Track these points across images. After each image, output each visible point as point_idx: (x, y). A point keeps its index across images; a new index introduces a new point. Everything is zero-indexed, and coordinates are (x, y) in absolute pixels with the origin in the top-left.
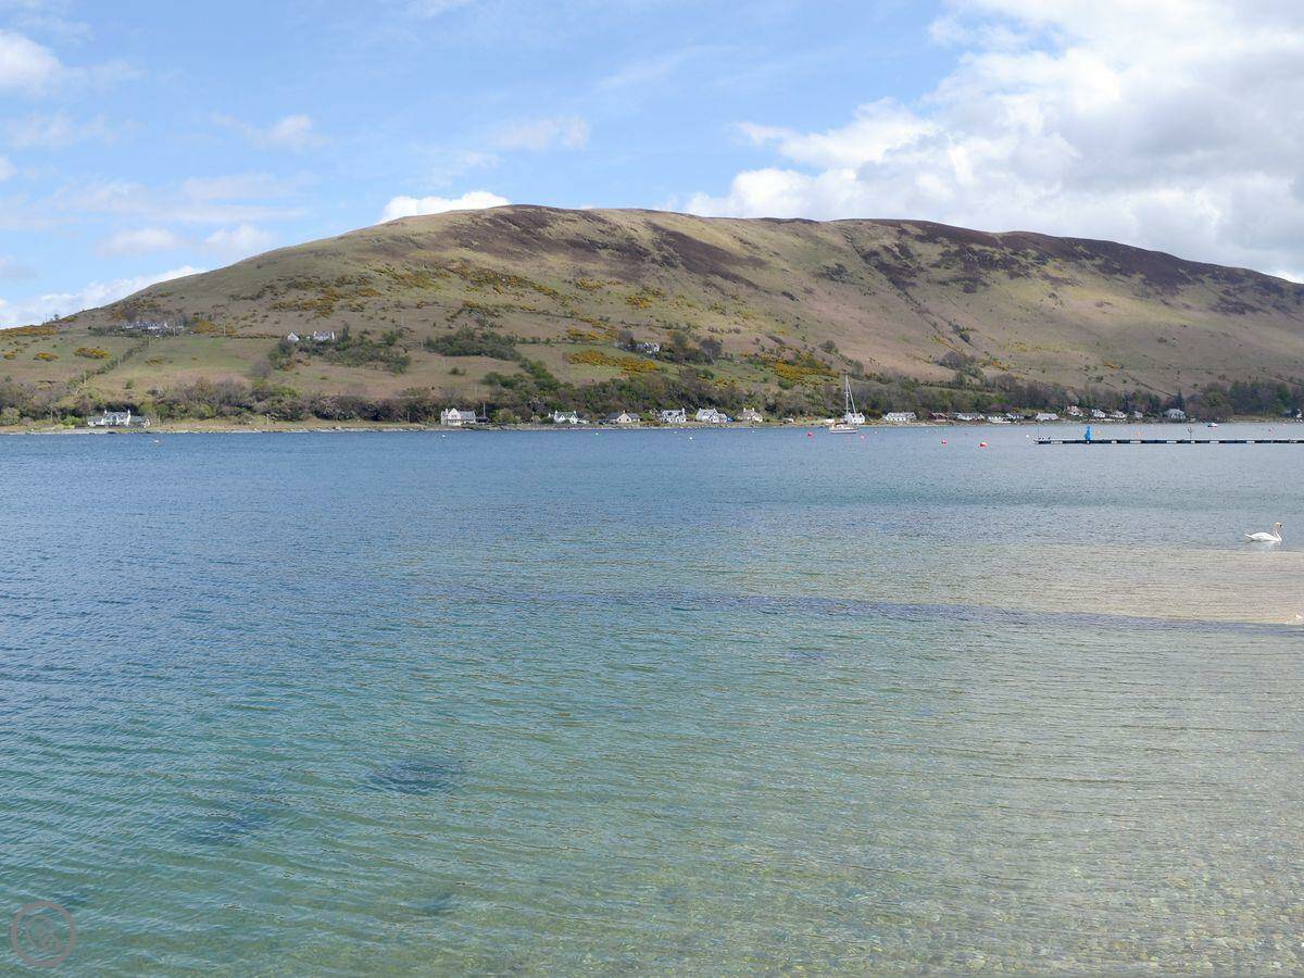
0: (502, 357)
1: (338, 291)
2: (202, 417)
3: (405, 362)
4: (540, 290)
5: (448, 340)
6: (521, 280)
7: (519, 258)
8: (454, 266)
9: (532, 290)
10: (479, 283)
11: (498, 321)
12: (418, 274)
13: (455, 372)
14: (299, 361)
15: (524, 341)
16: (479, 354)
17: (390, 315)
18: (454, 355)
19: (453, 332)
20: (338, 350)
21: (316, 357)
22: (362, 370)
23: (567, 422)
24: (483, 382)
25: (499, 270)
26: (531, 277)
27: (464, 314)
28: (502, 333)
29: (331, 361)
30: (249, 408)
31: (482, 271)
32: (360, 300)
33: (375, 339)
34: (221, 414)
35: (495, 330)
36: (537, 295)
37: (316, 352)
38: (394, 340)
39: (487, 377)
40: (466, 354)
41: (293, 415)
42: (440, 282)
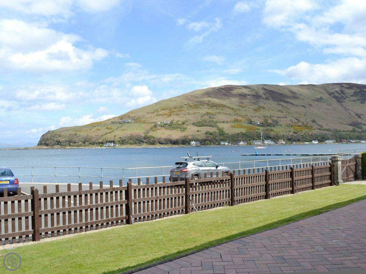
0: (213, 126)
1: (174, 110)
2: (131, 144)
3: (185, 129)
4: (229, 108)
5: (199, 122)
6: (224, 106)
7: (224, 100)
8: (206, 102)
9: (226, 108)
10: (212, 107)
11: (215, 117)
12: (196, 105)
13: (198, 131)
14: (158, 129)
15: (220, 122)
16: (206, 126)
17: (185, 116)
18: (200, 126)
19: (201, 120)
20: (169, 126)
21: (163, 128)
22: (174, 131)
23: (224, 144)
24: (205, 134)
25: (218, 103)
26: (227, 105)
27: (206, 115)
28: (215, 120)
29: (166, 129)
30: (142, 142)
31: (213, 103)
32: (179, 113)
33: (180, 123)
34: (136, 143)
35: (213, 119)
36: (228, 109)
37: (163, 126)
38: (185, 123)
39: (206, 132)
40: (203, 126)
41: (153, 143)
42: (201, 107)
